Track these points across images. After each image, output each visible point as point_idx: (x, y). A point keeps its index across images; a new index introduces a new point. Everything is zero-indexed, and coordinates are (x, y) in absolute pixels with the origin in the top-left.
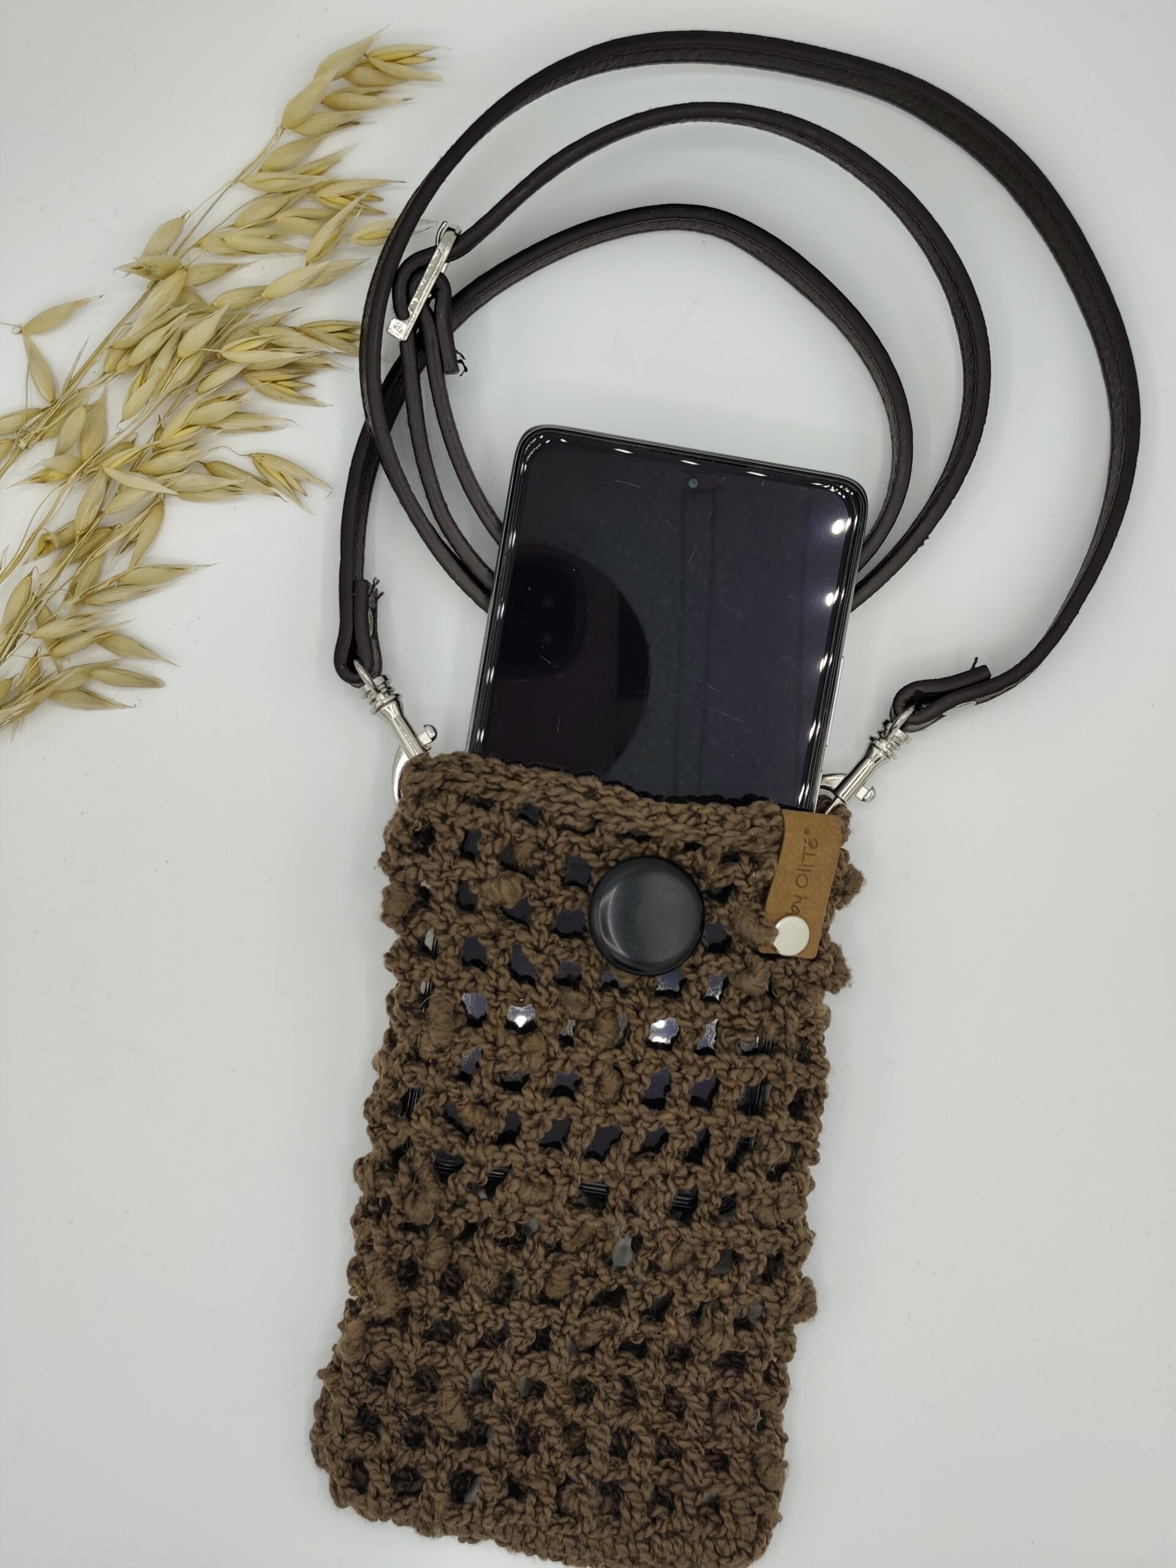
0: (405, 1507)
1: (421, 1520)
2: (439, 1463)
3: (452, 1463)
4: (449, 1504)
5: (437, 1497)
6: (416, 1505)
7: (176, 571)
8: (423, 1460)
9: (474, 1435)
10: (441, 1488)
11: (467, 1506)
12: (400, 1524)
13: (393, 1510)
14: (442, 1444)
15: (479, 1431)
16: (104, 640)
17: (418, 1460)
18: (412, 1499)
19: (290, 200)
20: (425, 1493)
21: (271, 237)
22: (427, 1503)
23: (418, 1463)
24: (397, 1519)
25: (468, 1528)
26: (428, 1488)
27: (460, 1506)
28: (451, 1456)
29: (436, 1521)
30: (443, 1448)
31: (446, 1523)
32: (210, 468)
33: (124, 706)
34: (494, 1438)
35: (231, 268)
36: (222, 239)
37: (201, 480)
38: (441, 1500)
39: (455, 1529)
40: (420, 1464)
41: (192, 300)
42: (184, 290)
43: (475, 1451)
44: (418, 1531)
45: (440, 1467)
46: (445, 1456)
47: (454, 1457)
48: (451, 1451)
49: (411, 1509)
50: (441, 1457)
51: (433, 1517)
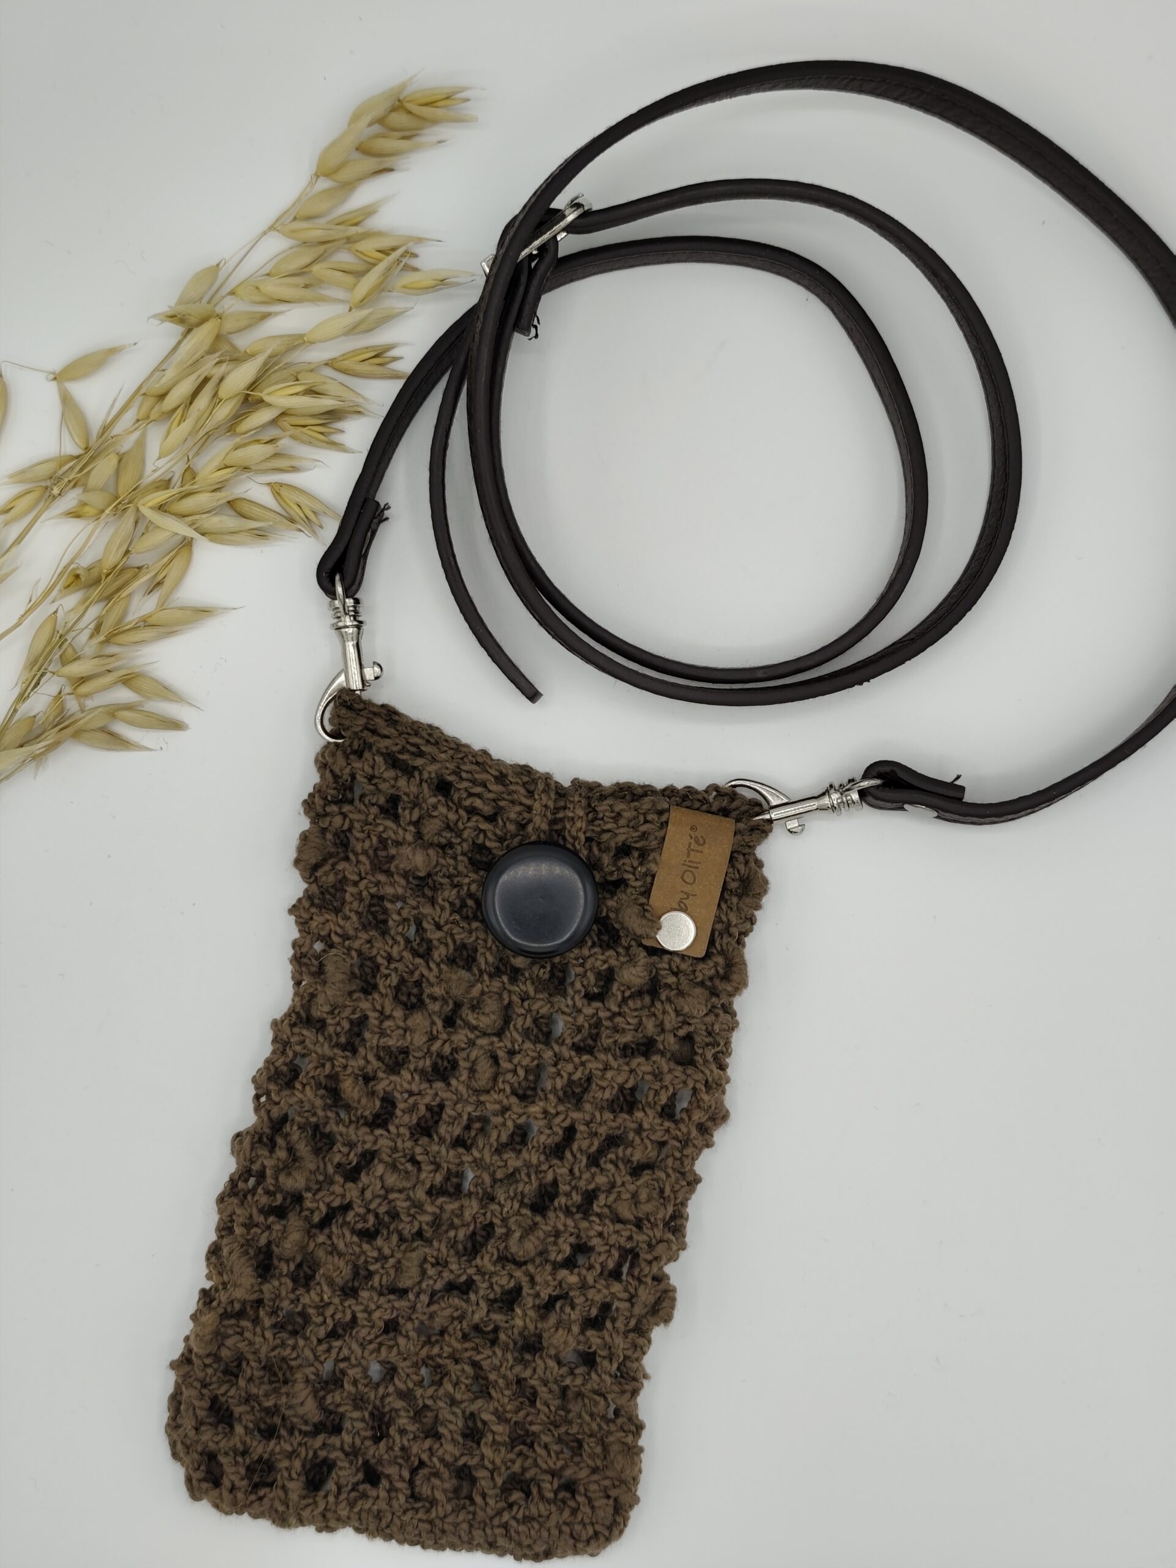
0: (261, 1499)
1: (276, 1511)
2: (294, 1451)
3: (307, 1450)
4: (304, 1492)
5: (291, 1485)
6: (271, 1496)
7: (203, 613)
8: (277, 1449)
9: (329, 1424)
10: (294, 1476)
11: (322, 1493)
12: (255, 1516)
13: (248, 1502)
14: (296, 1433)
15: (333, 1420)
16: (128, 681)
17: (273, 1450)
18: (267, 1490)
19: (325, 251)
20: (279, 1482)
21: (306, 286)
22: (281, 1493)
23: (272, 1453)
24: (252, 1511)
25: (324, 1516)
26: (282, 1477)
27: (314, 1493)
28: (305, 1444)
29: (291, 1511)
30: (297, 1438)
31: (301, 1512)
32: (237, 508)
33: (148, 749)
34: (347, 1425)
35: (265, 316)
36: (258, 288)
37: (229, 521)
38: (296, 1488)
39: (311, 1517)
40: (274, 1454)
41: (227, 347)
42: (219, 338)
43: (330, 1438)
44: (274, 1522)
45: (295, 1455)
46: (300, 1444)
47: (309, 1445)
48: (306, 1439)
49: (266, 1500)
50: (295, 1445)
51: (288, 1507)
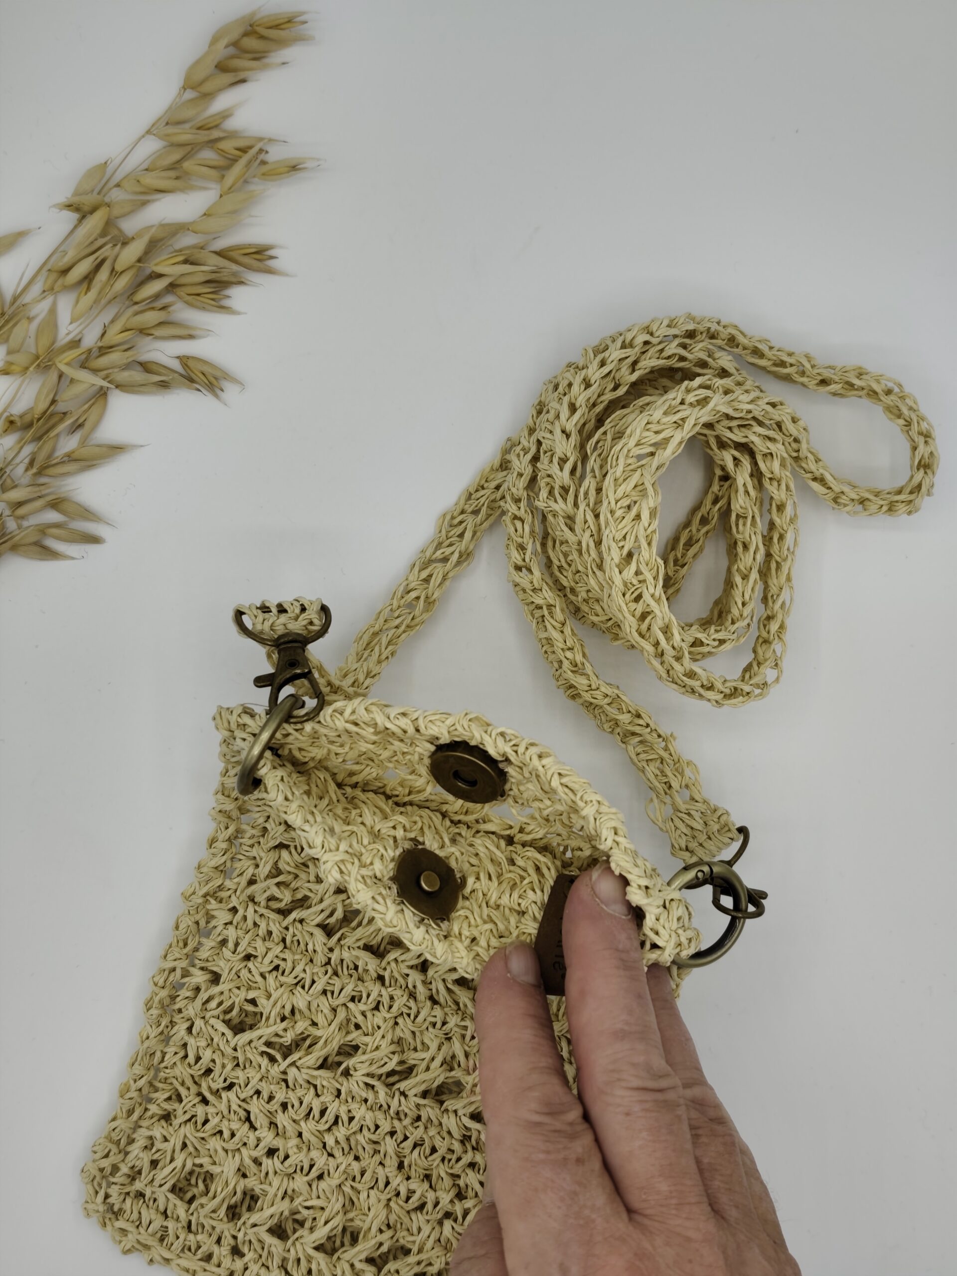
7: (116, 450)
16: (56, 504)
19: (191, 151)
21: (178, 179)
32: (146, 367)
33: (73, 558)
35: (144, 203)
36: (138, 181)
37: (137, 376)
41: (115, 232)
42: (108, 223)
